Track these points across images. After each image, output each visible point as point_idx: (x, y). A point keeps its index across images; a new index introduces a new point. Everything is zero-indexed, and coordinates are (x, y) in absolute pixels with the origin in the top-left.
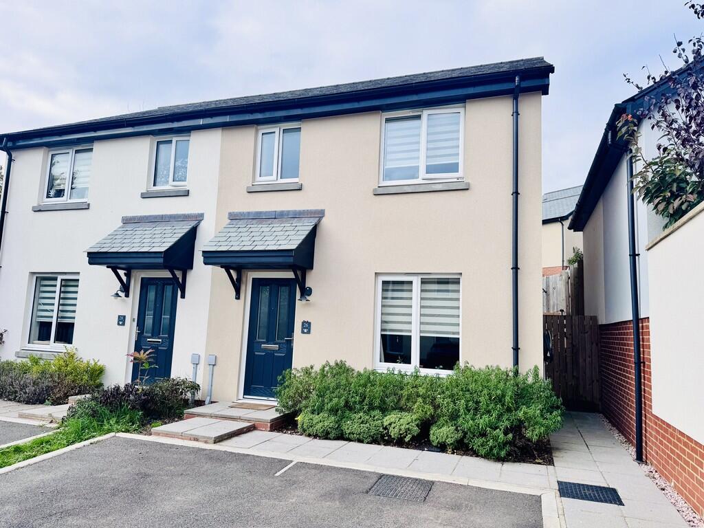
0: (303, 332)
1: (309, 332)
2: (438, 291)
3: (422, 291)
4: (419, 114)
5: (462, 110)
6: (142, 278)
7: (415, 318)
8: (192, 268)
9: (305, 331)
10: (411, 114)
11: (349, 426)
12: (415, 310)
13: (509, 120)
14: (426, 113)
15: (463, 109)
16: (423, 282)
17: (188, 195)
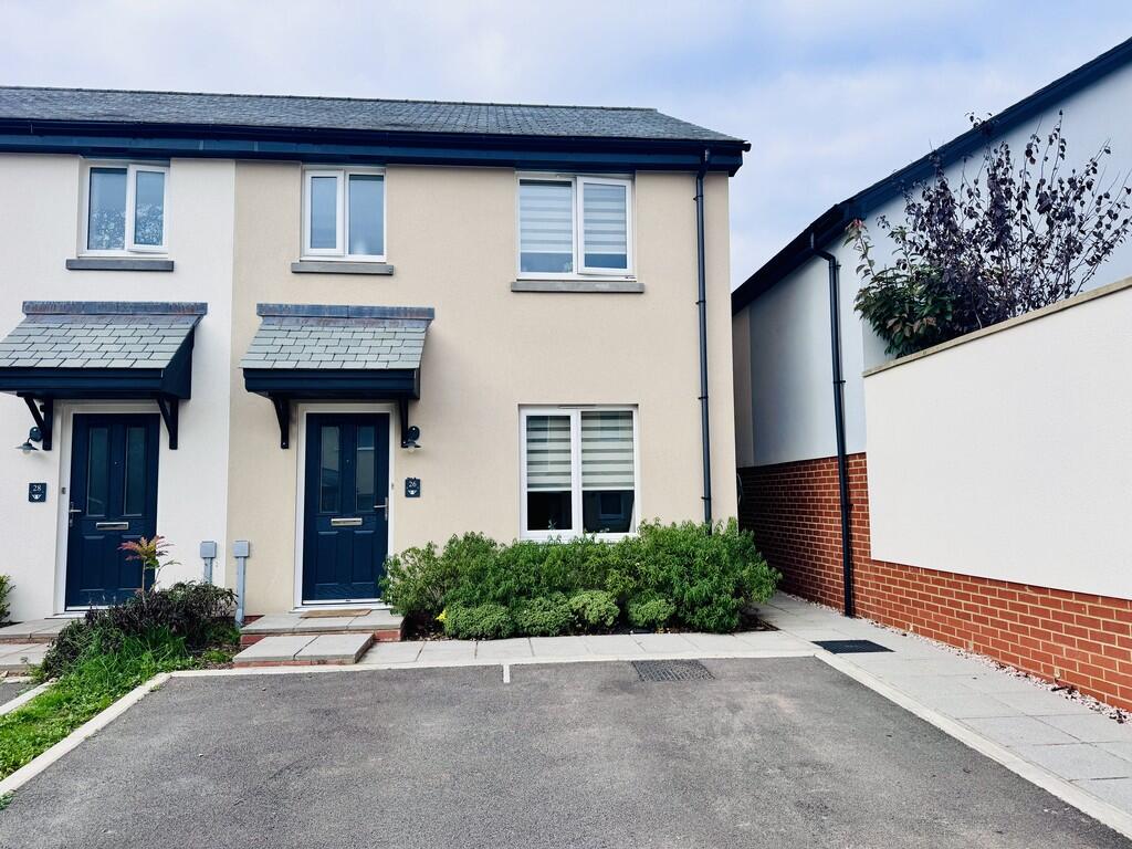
0: (408, 495)
1: (417, 495)
2: (602, 429)
3: (583, 429)
4: (569, 180)
5: (628, 183)
6: (75, 415)
7: (576, 468)
8: (189, 398)
9: (412, 492)
10: (558, 179)
11: (526, 617)
12: (576, 457)
13: (690, 207)
14: (581, 181)
15: (630, 182)
16: (585, 417)
17: (172, 271)
